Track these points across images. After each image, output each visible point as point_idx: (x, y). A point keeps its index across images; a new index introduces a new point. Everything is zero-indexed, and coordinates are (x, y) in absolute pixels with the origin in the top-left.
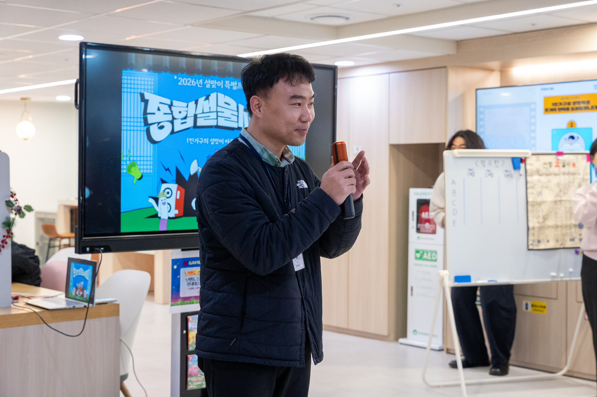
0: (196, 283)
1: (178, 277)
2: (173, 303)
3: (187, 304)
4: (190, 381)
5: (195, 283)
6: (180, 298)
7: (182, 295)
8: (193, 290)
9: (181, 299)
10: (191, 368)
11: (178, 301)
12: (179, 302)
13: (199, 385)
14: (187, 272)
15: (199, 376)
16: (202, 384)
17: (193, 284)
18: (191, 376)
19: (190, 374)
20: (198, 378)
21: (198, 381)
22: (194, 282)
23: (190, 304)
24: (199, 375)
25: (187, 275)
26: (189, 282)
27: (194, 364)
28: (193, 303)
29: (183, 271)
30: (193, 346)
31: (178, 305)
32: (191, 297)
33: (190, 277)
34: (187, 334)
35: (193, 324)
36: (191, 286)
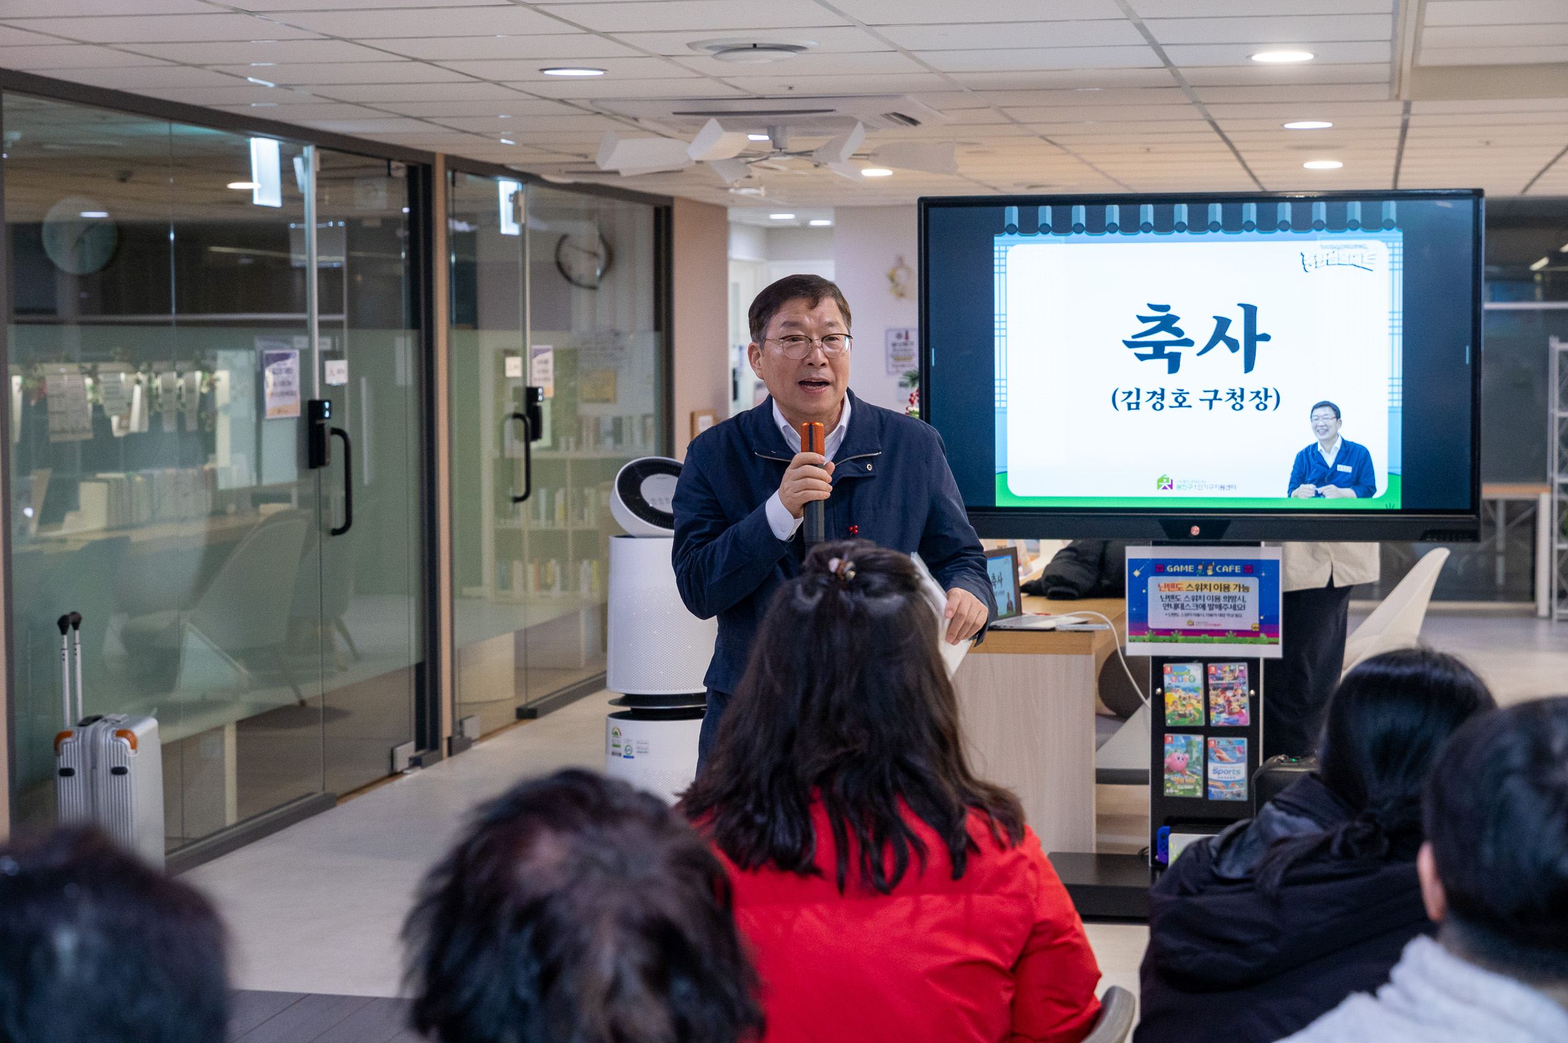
0: (1182, 605)
1: (1144, 591)
2: (1134, 637)
3: (1164, 641)
4: (1169, 780)
5: (1180, 606)
6: (1148, 629)
7: (1152, 623)
8: (1176, 618)
9: (1150, 631)
10: (1171, 756)
11: (1144, 634)
12: (1147, 637)
13: (1189, 790)
14: (1162, 585)
15: (1186, 774)
16: (1195, 790)
17: (1176, 606)
18: (1171, 771)
19: (1168, 768)
20: (1186, 777)
21: (1185, 783)
22: (1178, 602)
23: (1171, 642)
24: (1188, 772)
25: (1163, 589)
26: (1167, 602)
27: (1176, 751)
28: (1177, 642)
29: (1152, 581)
30: (1174, 719)
31: (1144, 641)
32: (1173, 630)
33: (1170, 594)
34: (1162, 696)
35: (1174, 678)
36: (1172, 611)
